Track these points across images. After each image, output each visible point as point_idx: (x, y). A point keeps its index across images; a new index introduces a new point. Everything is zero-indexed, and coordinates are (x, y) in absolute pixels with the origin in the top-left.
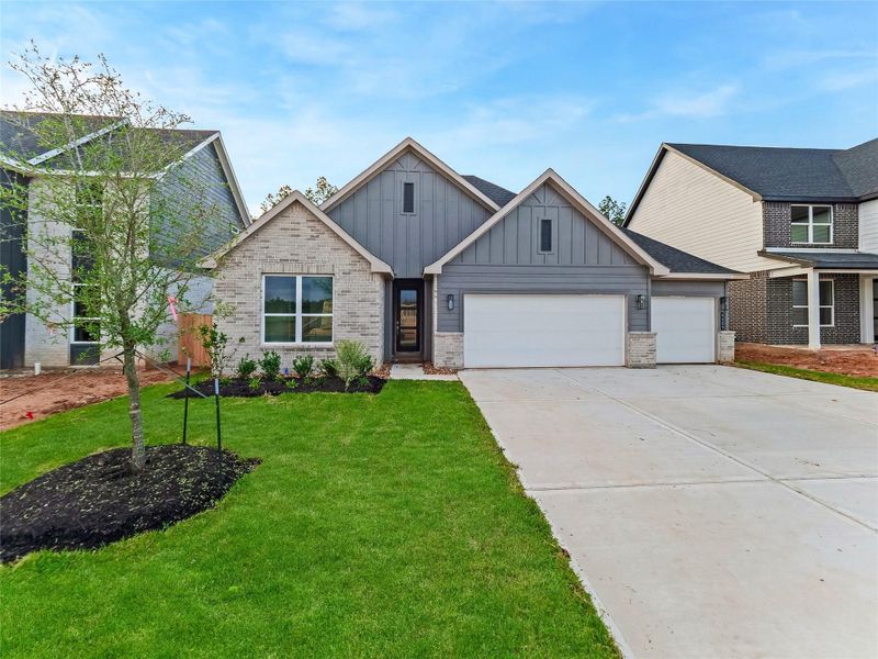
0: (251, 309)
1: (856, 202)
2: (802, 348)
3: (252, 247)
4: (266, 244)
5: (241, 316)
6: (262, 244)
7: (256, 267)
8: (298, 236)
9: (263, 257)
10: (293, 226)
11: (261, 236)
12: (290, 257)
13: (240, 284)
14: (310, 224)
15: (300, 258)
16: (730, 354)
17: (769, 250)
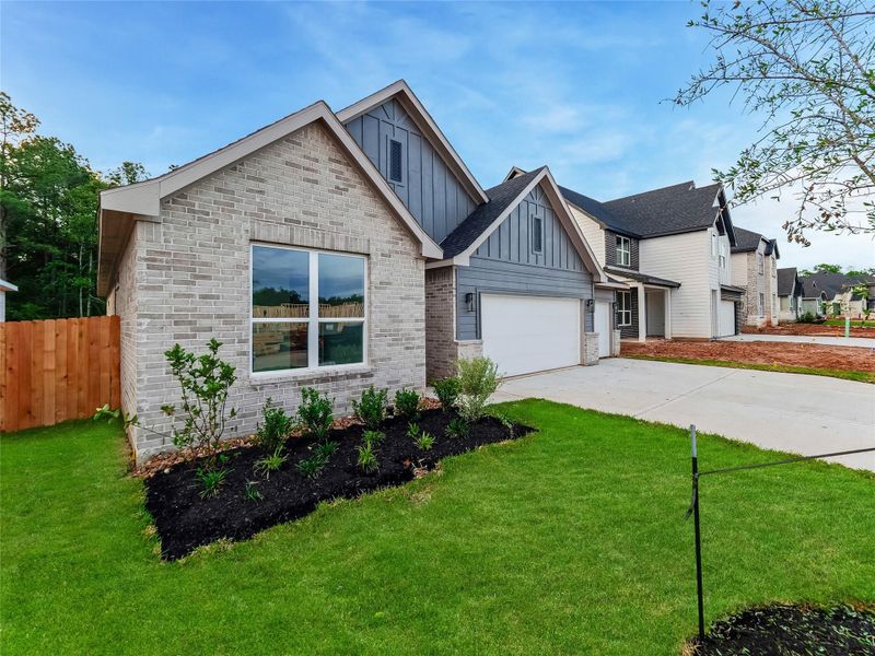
0: (227, 309)
1: (638, 238)
2: (634, 341)
3: (232, 186)
4: (262, 186)
5: (206, 323)
6: (252, 184)
7: (240, 227)
8: (316, 182)
9: (254, 209)
10: (307, 163)
11: (249, 169)
12: (302, 218)
13: (205, 257)
14: (334, 166)
15: (319, 220)
16: (617, 348)
17: (609, 267)
